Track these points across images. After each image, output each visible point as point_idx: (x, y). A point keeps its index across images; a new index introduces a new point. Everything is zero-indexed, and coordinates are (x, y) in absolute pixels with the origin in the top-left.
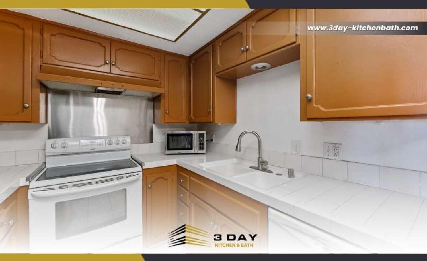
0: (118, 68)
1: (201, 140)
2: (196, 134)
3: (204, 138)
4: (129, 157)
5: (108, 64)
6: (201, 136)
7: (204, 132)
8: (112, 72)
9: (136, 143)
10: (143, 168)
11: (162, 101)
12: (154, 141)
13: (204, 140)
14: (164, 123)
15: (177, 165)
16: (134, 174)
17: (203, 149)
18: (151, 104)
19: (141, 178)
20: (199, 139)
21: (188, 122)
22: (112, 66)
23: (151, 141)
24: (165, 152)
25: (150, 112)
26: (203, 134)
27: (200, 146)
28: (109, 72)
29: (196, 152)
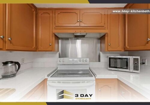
0: (83, 23)
1: (136, 63)
2: (131, 59)
3: (138, 61)
4: (88, 69)
5: (78, 22)
6: (136, 60)
7: (139, 57)
8: (80, 26)
9: (92, 62)
10: (96, 78)
11: (106, 38)
12: (101, 61)
13: (138, 63)
14: (107, 51)
15: (117, 79)
16: (91, 81)
17: (137, 70)
18: (100, 41)
19: (95, 84)
20: (134, 62)
21: (123, 50)
22: (80, 22)
23: (99, 61)
24: (108, 68)
25: (99, 45)
26: (138, 59)
27: (135, 67)
28: (79, 26)
29: (131, 71)
